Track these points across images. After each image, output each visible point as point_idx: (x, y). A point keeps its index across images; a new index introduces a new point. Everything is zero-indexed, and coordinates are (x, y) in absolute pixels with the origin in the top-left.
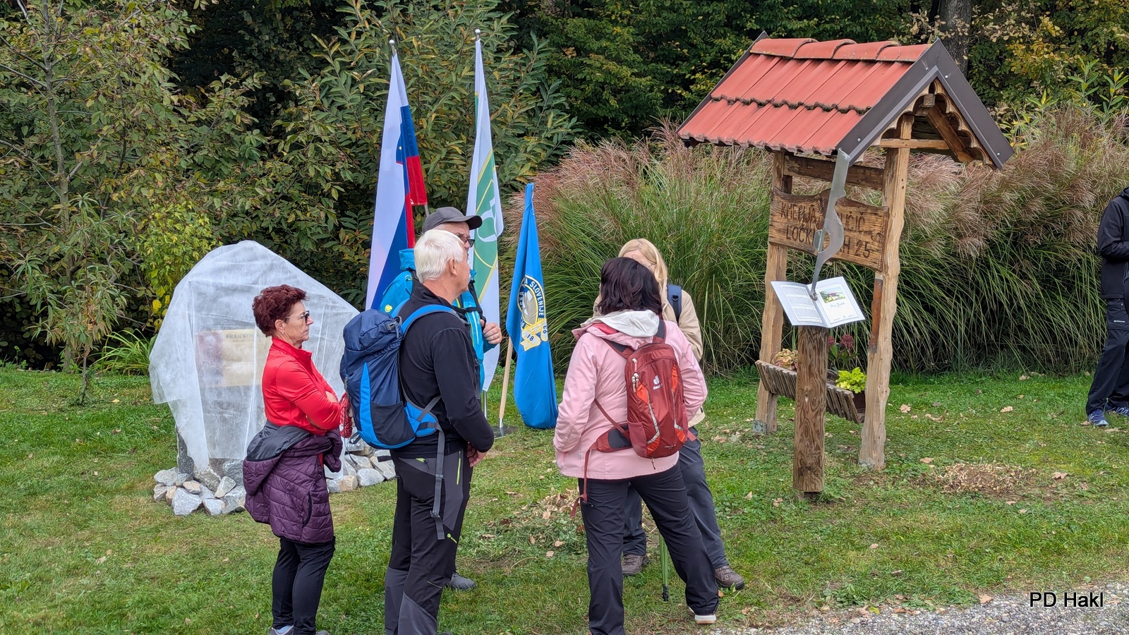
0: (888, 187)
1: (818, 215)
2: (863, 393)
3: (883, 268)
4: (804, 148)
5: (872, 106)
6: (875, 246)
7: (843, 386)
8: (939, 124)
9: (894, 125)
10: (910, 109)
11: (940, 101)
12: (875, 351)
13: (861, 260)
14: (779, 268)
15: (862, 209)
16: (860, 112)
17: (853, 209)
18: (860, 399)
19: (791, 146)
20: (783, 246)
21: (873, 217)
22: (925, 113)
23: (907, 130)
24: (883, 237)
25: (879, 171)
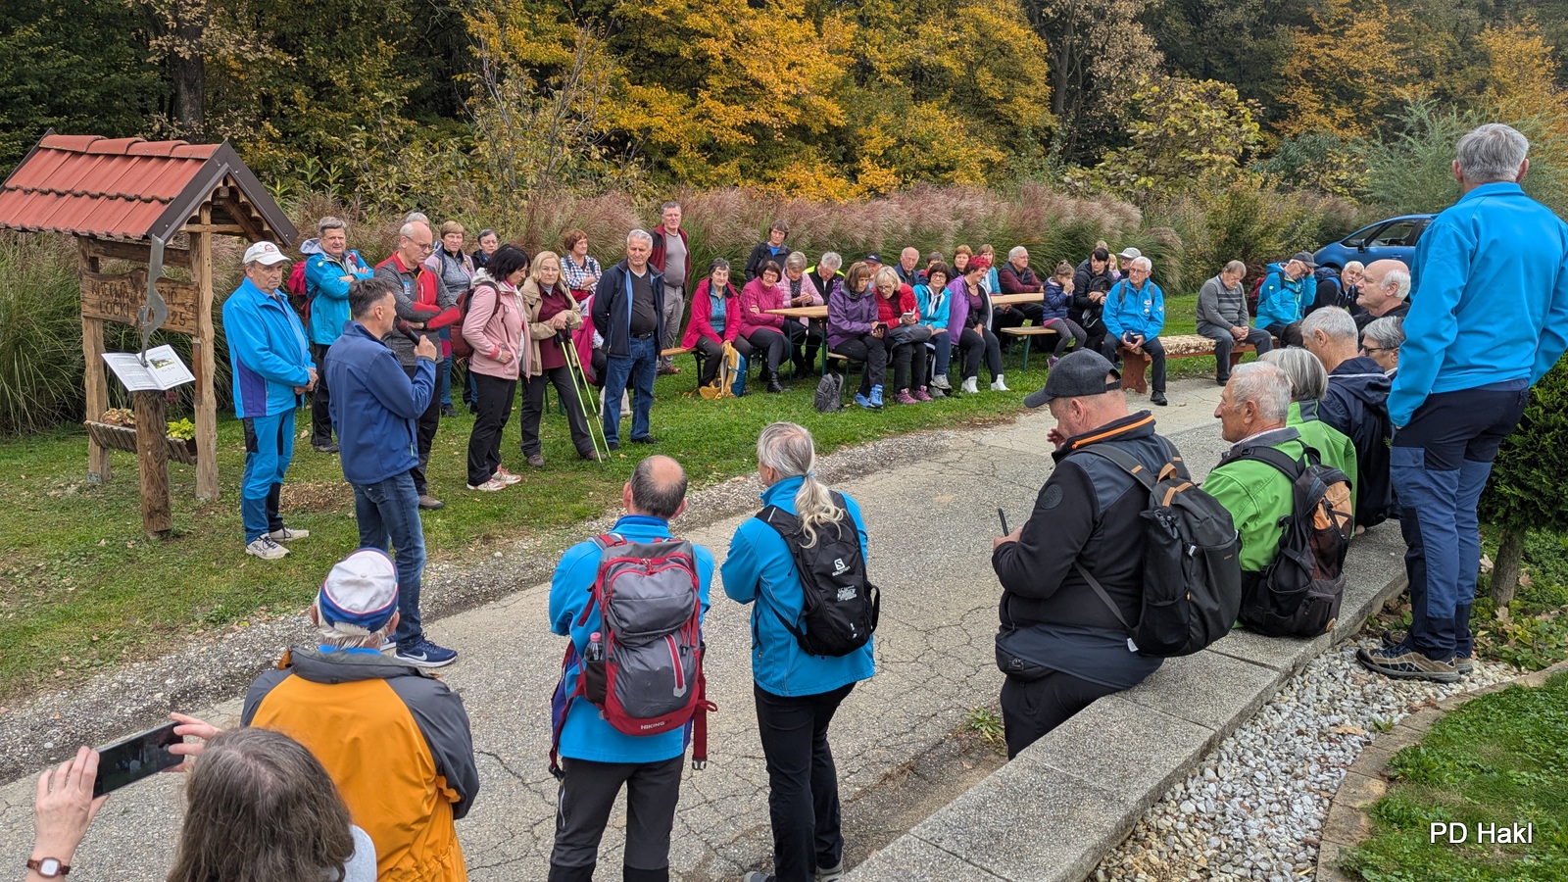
0: (195, 265)
1: (129, 291)
2: (193, 439)
3: (199, 333)
4: (114, 234)
5: (175, 196)
6: (190, 315)
7: (174, 436)
8: (234, 211)
9: (196, 213)
10: (209, 199)
11: (233, 192)
12: (200, 404)
13: (177, 328)
14: (96, 339)
15: (173, 285)
16: (163, 202)
17: (164, 285)
18: (192, 445)
19: (100, 232)
20: (98, 319)
21: (185, 291)
22: (221, 202)
23: (206, 217)
24: (196, 307)
25: (186, 252)
